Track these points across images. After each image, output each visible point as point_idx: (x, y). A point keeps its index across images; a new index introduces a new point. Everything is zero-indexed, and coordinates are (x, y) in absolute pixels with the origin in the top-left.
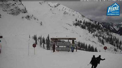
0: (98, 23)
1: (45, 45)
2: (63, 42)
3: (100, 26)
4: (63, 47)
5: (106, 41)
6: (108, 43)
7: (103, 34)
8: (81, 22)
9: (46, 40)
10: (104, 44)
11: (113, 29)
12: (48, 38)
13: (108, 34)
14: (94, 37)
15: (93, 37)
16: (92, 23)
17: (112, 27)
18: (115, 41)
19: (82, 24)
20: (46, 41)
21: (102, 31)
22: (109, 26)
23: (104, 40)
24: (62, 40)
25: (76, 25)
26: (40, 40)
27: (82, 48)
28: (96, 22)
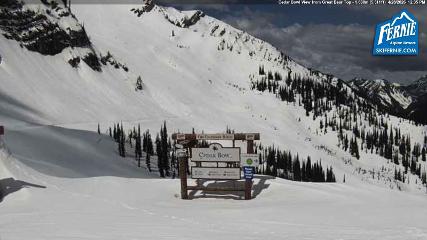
0: (339, 80)
1: (154, 159)
2: (215, 149)
3: (345, 92)
4: (215, 165)
5: (365, 145)
6: (374, 150)
7: (355, 120)
8: (278, 77)
9: (157, 140)
10: (358, 157)
11: (390, 102)
12: (164, 133)
13: (372, 121)
14: (324, 129)
15: (319, 130)
16: (318, 80)
17: (386, 97)
18: (396, 144)
19: (282, 83)
20: (155, 145)
21: (353, 110)
22: (376, 91)
23: (359, 141)
24: (212, 142)
25: (261, 87)
26: (134, 142)
27: (282, 171)
28: (332, 76)
